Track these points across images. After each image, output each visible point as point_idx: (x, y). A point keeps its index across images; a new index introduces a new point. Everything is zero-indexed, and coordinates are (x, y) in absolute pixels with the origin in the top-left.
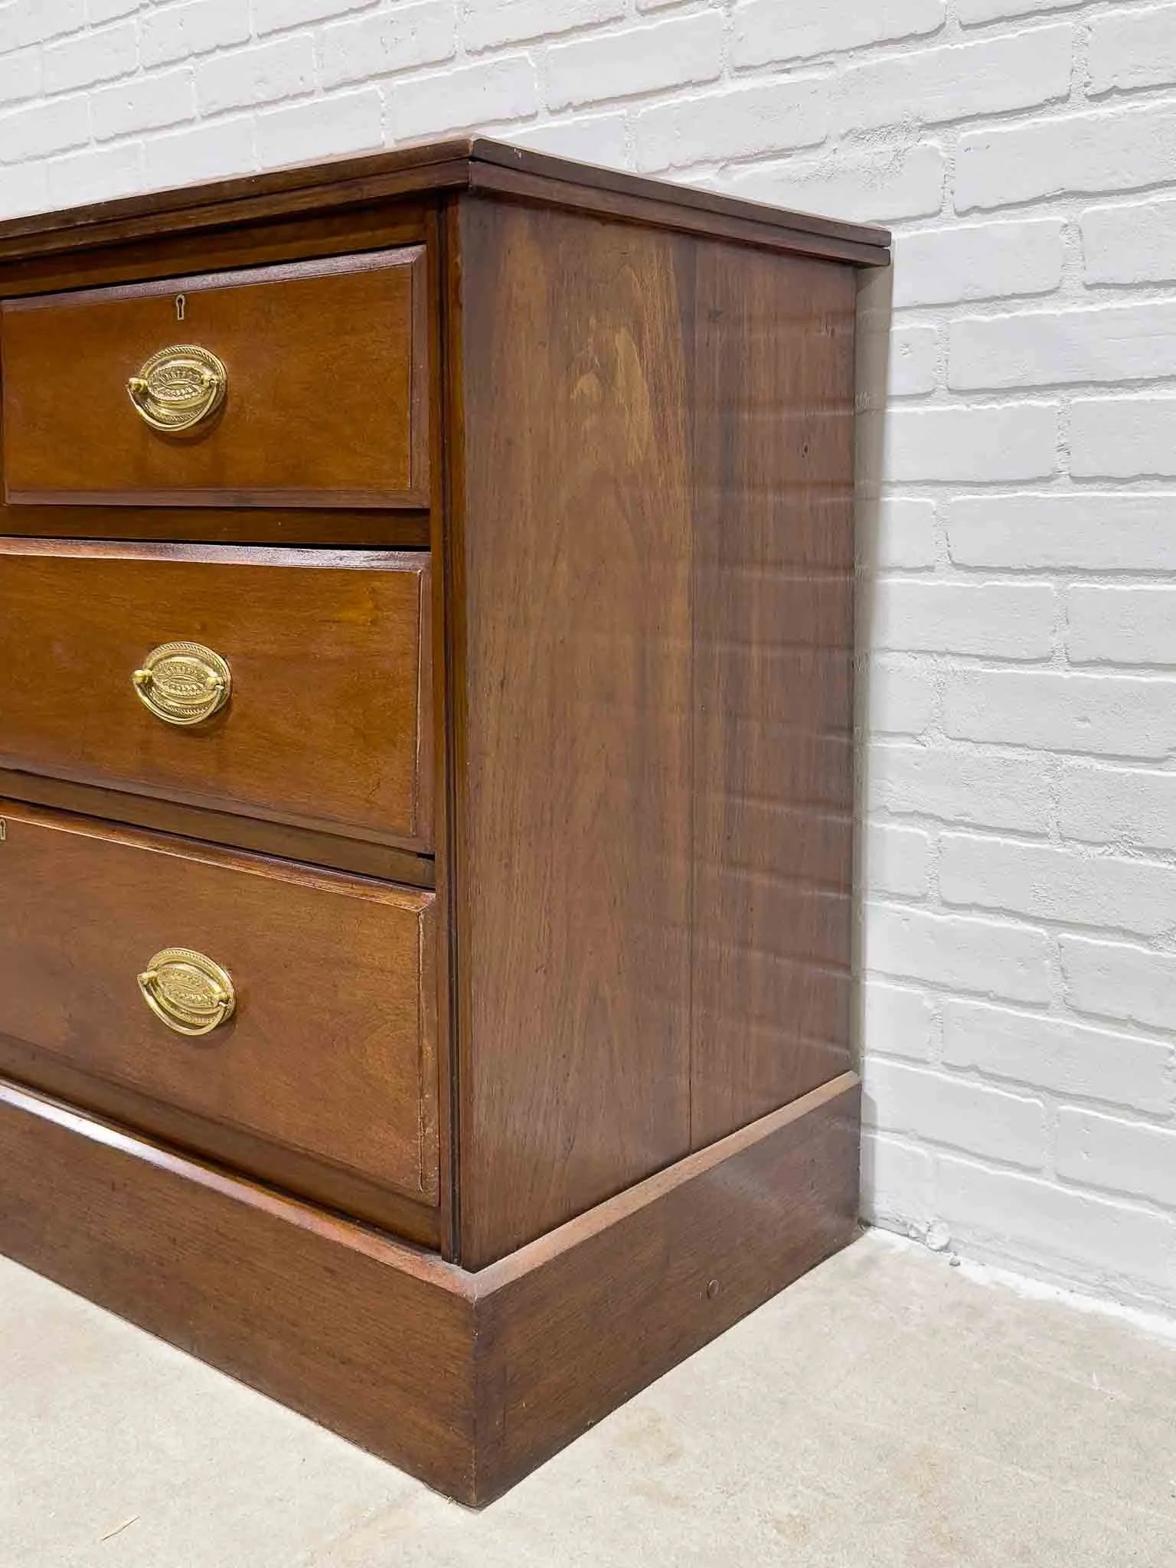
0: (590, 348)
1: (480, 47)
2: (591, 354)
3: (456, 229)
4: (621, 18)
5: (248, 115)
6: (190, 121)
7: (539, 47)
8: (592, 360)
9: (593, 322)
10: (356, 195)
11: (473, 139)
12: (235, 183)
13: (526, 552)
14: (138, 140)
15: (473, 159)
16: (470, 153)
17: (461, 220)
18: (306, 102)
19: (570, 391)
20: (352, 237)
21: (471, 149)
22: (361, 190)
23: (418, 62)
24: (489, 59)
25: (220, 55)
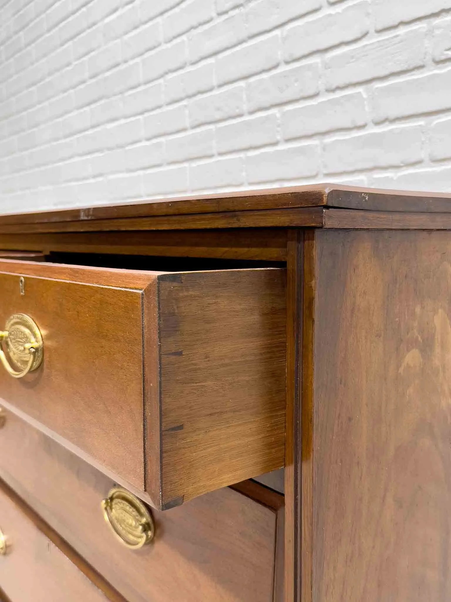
0: (415, 331)
1: (334, 87)
2: (416, 334)
3: (311, 259)
4: (422, 67)
5: (212, 127)
6: (184, 130)
7: (370, 86)
8: (417, 337)
9: (418, 310)
10: (235, 224)
11: (327, 191)
12: (160, 204)
13: (361, 499)
14: (162, 139)
15: (327, 207)
16: (325, 204)
17: (316, 253)
18: (239, 120)
19: (398, 367)
20: (234, 249)
21: (325, 199)
22: (239, 220)
23: (298, 97)
24: (339, 94)
25: (200, 97)
